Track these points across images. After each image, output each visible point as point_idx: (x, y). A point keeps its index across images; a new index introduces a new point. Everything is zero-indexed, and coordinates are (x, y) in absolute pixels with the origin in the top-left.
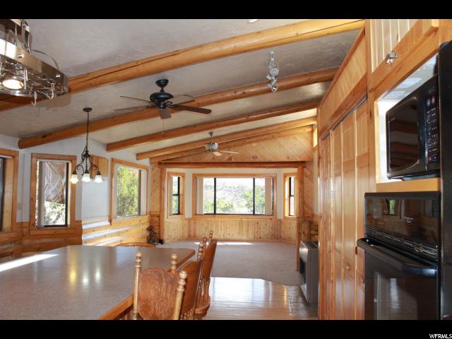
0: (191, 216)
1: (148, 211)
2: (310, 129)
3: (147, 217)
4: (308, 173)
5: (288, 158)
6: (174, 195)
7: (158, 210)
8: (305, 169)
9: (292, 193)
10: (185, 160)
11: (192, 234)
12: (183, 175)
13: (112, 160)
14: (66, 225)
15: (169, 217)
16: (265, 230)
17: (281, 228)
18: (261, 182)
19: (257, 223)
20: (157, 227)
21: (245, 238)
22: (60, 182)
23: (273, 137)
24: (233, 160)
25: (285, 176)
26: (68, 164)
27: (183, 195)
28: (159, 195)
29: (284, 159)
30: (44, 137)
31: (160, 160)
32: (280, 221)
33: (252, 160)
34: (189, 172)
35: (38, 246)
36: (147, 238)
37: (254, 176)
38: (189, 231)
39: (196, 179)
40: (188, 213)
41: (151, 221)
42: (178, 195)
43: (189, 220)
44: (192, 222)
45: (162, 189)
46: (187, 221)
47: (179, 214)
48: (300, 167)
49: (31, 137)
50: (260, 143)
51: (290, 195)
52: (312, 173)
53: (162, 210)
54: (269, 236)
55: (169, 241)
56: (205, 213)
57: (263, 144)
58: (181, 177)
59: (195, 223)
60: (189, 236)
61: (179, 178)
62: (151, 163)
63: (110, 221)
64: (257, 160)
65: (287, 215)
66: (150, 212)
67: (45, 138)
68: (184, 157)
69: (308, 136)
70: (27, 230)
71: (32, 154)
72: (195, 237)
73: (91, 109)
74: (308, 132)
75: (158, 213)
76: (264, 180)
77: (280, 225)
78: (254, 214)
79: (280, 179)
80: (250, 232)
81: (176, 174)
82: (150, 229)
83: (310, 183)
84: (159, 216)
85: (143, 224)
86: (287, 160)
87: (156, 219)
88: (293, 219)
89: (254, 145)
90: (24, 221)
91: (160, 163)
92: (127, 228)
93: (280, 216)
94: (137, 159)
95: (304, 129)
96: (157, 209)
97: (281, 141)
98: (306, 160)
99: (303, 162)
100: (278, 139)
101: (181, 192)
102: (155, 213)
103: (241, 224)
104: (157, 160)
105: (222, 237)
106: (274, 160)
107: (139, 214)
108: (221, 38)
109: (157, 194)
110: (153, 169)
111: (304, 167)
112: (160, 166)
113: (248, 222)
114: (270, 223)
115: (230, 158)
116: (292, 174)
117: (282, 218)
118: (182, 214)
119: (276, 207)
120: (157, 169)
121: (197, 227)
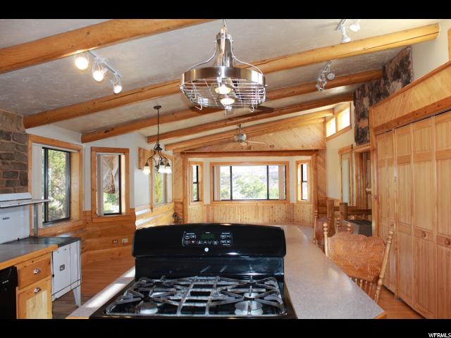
0: (209, 203)
1: (173, 198)
2: (323, 120)
3: (173, 204)
4: (321, 160)
5: (303, 147)
6: (194, 183)
7: (182, 198)
8: (318, 157)
9: (305, 179)
10: (206, 150)
11: (210, 219)
12: (202, 164)
14: (120, 213)
15: (191, 203)
16: (280, 214)
17: (294, 211)
18: (274, 170)
19: (272, 207)
20: (181, 214)
21: (260, 221)
22: (109, 173)
23: (289, 127)
24: (252, 150)
25: (297, 163)
26: (120, 156)
27: (202, 182)
28: (182, 183)
29: (299, 147)
30: (106, 132)
31: (183, 150)
32: (293, 204)
33: (269, 149)
34: (206, 161)
35: (100, 232)
37: (268, 164)
38: (208, 216)
39: (213, 167)
40: (207, 199)
41: (175, 208)
42: (197, 182)
43: (208, 206)
44: (211, 207)
45: (185, 177)
46: (206, 207)
47: (198, 200)
48: (314, 155)
49: (93, 132)
51: (302, 181)
52: (325, 160)
53: (185, 197)
54: (283, 219)
56: (223, 199)
57: (279, 134)
58: (199, 166)
59: (213, 209)
61: (197, 167)
62: (174, 153)
63: (152, 209)
64: (275, 149)
65: (299, 199)
66: (175, 199)
67: (108, 133)
68: (205, 146)
69: (321, 126)
70: (90, 218)
71: (91, 148)
73: (160, 107)
74: (321, 123)
75: (182, 200)
76: (277, 167)
77: (293, 208)
78: (268, 199)
79: (293, 165)
80: (266, 215)
81: (196, 163)
82: (175, 216)
83: (323, 169)
84: (182, 203)
85: (170, 211)
86: (301, 149)
87: (180, 206)
88: (307, 203)
89: (271, 134)
90: (87, 210)
91: (182, 153)
93: (293, 200)
95: (317, 120)
96: (180, 196)
97: (295, 130)
98: (319, 148)
99: (317, 151)
100: (293, 129)
101: (199, 180)
102: (178, 201)
103: (257, 208)
104: (179, 151)
106: (289, 149)
107: (166, 201)
108: (302, 50)
110: (175, 159)
111: (318, 155)
112: (183, 156)
113: (263, 207)
114: (283, 207)
115: (250, 148)
116: (305, 162)
117: (295, 202)
118: (201, 201)
119: (289, 192)
120: (179, 159)
121: (216, 213)
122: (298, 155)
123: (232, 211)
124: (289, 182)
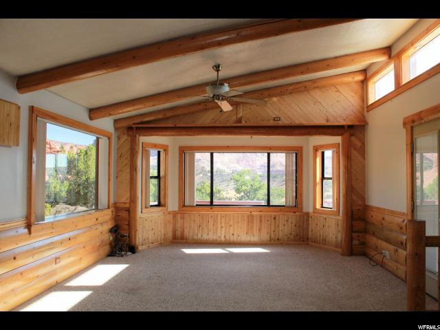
0: (176, 209)
1: (112, 201)
2: (360, 78)
3: (109, 212)
4: (358, 143)
5: (327, 121)
6: (152, 177)
7: (128, 201)
8: (353, 138)
9: (327, 174)
11: (178, 234)
12: (165, 148)
13: (32, 109)
15: (144, 210)
16: (286, 227)
17: (308, 224)
18: (279, 159)
19: (275, 218)
20: (126, 227)
21: (255, 239)
24: (244, 124)
25: (316, 149)
27: (165, 177)
28: (128, 177)
29: (321, 121)
31: (130, 123)
32: (308, 214)
33: (272, 123)
34: (173, 142)
36: (110, 244)
37: (269, 150)
38: (174, 231)
39: (185, 154)
40: (173, 204)
41: (116, 218)
42: (158, 177)
43: (175, 214)
44: (179, 216)
45: (133, 168)
46: (171, 216)
47: (159, 205)
48: (347, 135)
50: (286, 98)
51: (323, 178)
52: (363, 144)
53: (133, 200)
54: (292, 237)
55: (145, 247)
56: (198, 203)
57: (288, 99)
58: (162, 150)
59: (182, 218)
60: (175, 237)
61: (159, 152)
62: (116, 129)
63: (28, 227)
64: (280, 123)
65: (318, 206)
66: (116, 203)
68: (168, 118)
69: (357, 87)
72: (182, 238)
74: (357, 82)
75: (127, 205)
76: (283, 155)
77: (308, 220)
78: (268, 205)
79: (308, 153)
80: (265, 231)
81: (155, 146)
82: (115, 230)
83: (361, 159)
84: (128, 210)
85: (102, 224)
87: (124, 214)
88: (332, 213)
89: (275, 99)
91: (130, 128)
92: (71, 234)
93: (307, 208)
94: (91, 119)
95: (352, 75)
96: (125, 198)
97: (316, 94)
99: (350, 127)
100: (312, 93)
101: (162, 174)
102: (123, 205)
103: (250, 218)
104: (125, 124)
105: (223, 239)
106: (305, 124)
107: (97, 208)
109: (126, 175)
110: (119, 138)
111: (352, 135)
112: (130, 133)
113: (261, 217)
114: (293, 217)
115: (239, 120)
116: (328, 147)
117: (311, 210)
118: (164, 206)
119: (301, 195)
120: (125, 137)
121: (186, 225)
122: (320, 134)
123: (211, 223)
124: (301, 179)
